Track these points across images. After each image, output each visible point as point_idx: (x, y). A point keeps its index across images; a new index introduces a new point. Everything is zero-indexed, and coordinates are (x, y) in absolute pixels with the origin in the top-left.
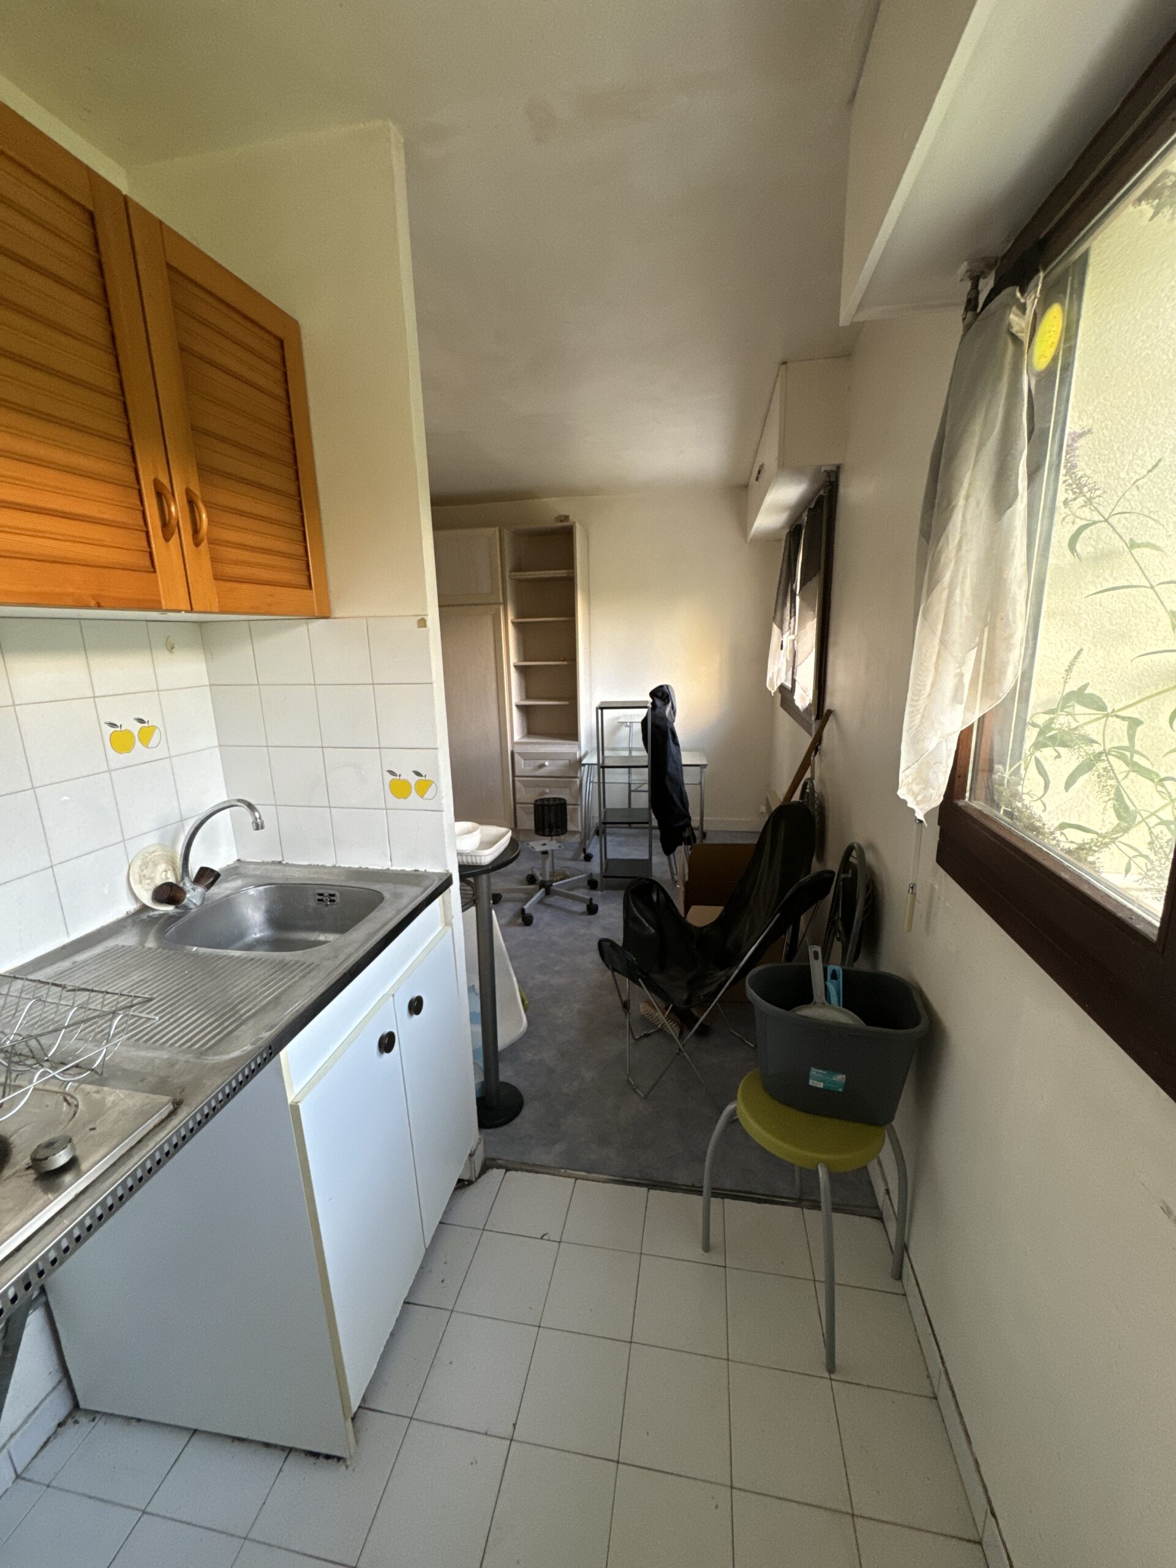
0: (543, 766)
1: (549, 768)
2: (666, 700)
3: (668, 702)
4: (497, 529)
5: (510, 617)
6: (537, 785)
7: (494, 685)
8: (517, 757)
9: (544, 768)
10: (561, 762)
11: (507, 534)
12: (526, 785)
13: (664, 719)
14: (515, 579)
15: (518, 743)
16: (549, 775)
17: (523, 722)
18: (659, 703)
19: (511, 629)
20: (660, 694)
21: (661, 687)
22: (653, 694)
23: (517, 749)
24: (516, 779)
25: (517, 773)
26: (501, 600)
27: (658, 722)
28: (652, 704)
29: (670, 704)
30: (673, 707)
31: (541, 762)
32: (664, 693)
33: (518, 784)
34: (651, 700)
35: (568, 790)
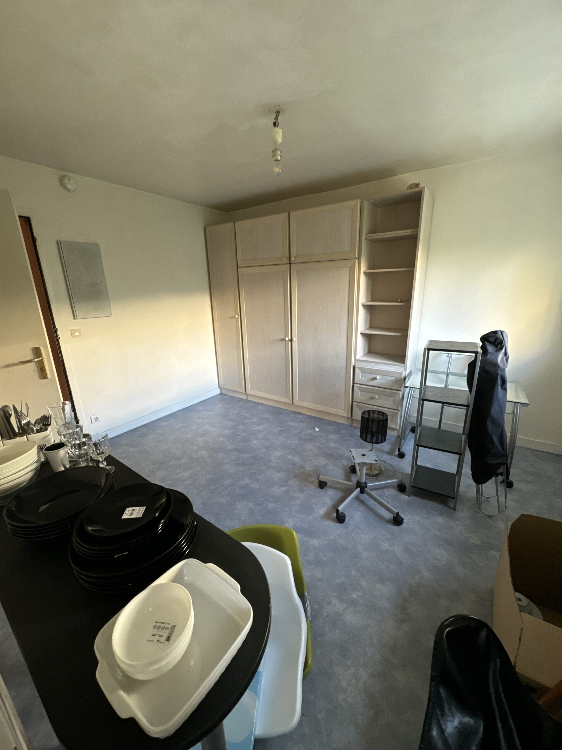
0: (375, 379)
1: (380, 381)
2: (499, 346)
3: (501, 348)
4: (359, 201)
5: (363, 268)
6: (369, 391)
7: (346, 319)
8: (357, 369)
9: (376, 380)
10: (389, 378)
11: (366, 204)
12: (362, 390)
13: (496, 365)
14: (369, 240)
15: (359, 360)
16: (378, 386)
17: (365, 345)
18: (490, 348)
19: (363, 278)
20: (492, 340)
21: (495, 332)
22: (484, 339)
23: (358, 365)
24: (355, 385)
25: (356, 381)
26: (357, 256)
27: (488, 367)
28: (482, 348)
29: (503, 351)
30: (506, 354)
31: (374, 376)
32: (497, 339)
33: (355, 388)
34: (481, 344)
35: (393, 398)
